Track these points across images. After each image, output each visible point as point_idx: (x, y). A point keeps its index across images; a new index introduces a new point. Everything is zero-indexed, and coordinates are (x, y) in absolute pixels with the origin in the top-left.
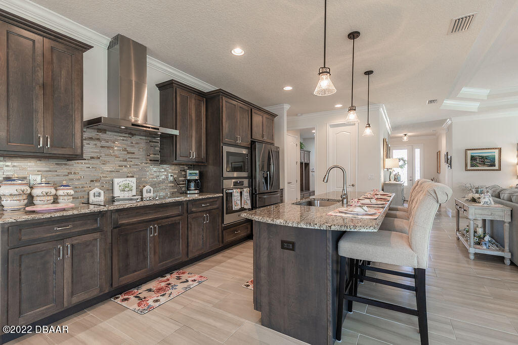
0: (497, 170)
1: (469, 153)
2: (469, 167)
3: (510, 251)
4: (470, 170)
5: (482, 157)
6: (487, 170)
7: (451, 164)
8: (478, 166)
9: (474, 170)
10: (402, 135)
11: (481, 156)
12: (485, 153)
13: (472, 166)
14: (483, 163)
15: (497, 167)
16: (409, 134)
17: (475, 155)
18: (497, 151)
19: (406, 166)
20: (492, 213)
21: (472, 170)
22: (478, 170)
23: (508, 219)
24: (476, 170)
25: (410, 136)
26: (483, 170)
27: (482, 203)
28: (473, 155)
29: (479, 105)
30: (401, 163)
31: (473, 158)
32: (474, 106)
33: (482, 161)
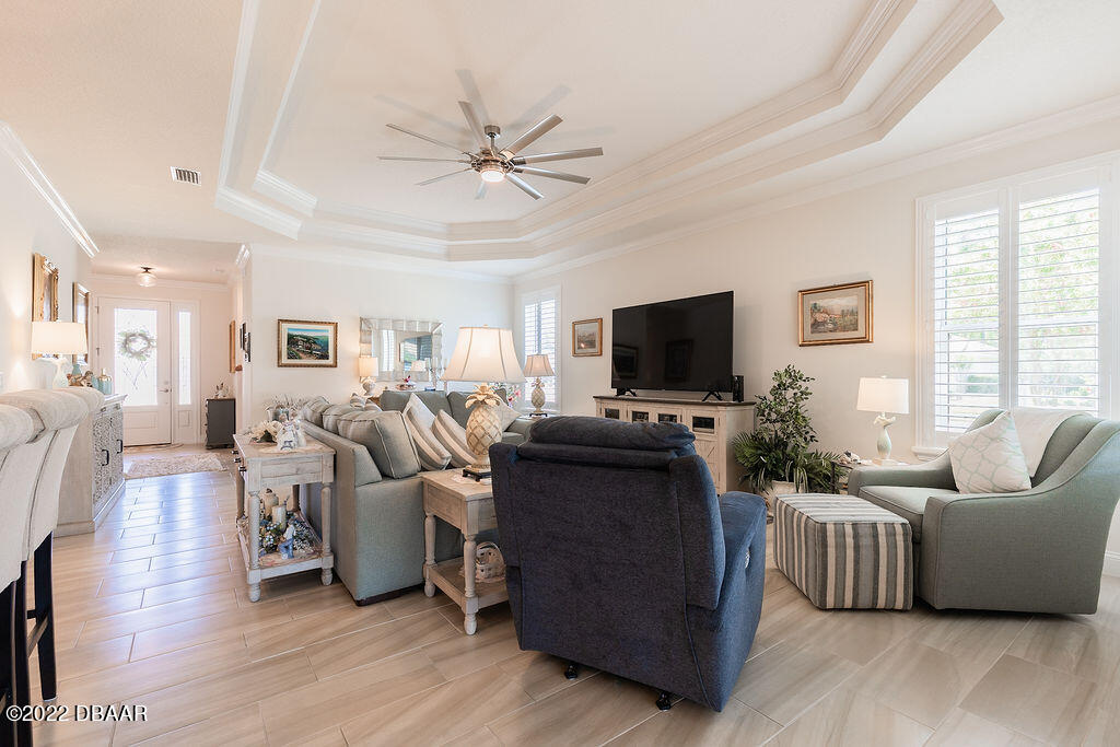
0: (331, 366)
1: (285, 327)
2: (285, 360)
3: (334, 551)
4: (285, 366)
5: (308, 340)
6: (316, 366)
7: (249, 352)
8: (300, 358)
9: (294, 366)
10: (136, 267)
11: (304, 337)
12: (312, 331)
13: (290, 356)
14: (309, 352)
16: (156, 269)
17: (295, 333)
18: (331, 328)
19: (154, 353)
20: (298, 469)
21: (290, 366)
22: (301, 366)
23: (328, 478)
24: (297, 366)
25: (159, 277)
26: (309, 366)
27: (280, 445)
28: (291, 332)
29: (299, 225)
30: (138, 345)
31: (292, 340)
32: (291, 226)
33: (307, 348)
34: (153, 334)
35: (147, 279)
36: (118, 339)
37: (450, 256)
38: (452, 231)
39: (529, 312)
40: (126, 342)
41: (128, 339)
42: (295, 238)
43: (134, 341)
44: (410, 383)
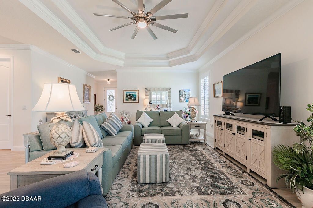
0: (137, 103)
1: (125, 92)
4: (125, 103)
5: (131, 95)
6: (133, 103)
8: (129, 100)
9: (127, 103)
12: (132, 93)
13: (126, 100)
15: (137, 101)
17: (127, 93)
18: (137, 92)
19: (114, 100)
21: (126, 103)
22: (129, 103)
24: (128, 103)
26: (131, 103)
29: (123, 62)
30: (111, 98)
31: (127, 95)
32: (121, 63)
33: (131, 98)
34: (114, 95)
35: (109, 82)
36: (108, 97)
37: (170, 65)
38: (168, 56)
39: (202, 81)
40: (109, 97)
41: (110, 96)
42: (123, 66)
43: (111, 97)
44: (159, 108)
